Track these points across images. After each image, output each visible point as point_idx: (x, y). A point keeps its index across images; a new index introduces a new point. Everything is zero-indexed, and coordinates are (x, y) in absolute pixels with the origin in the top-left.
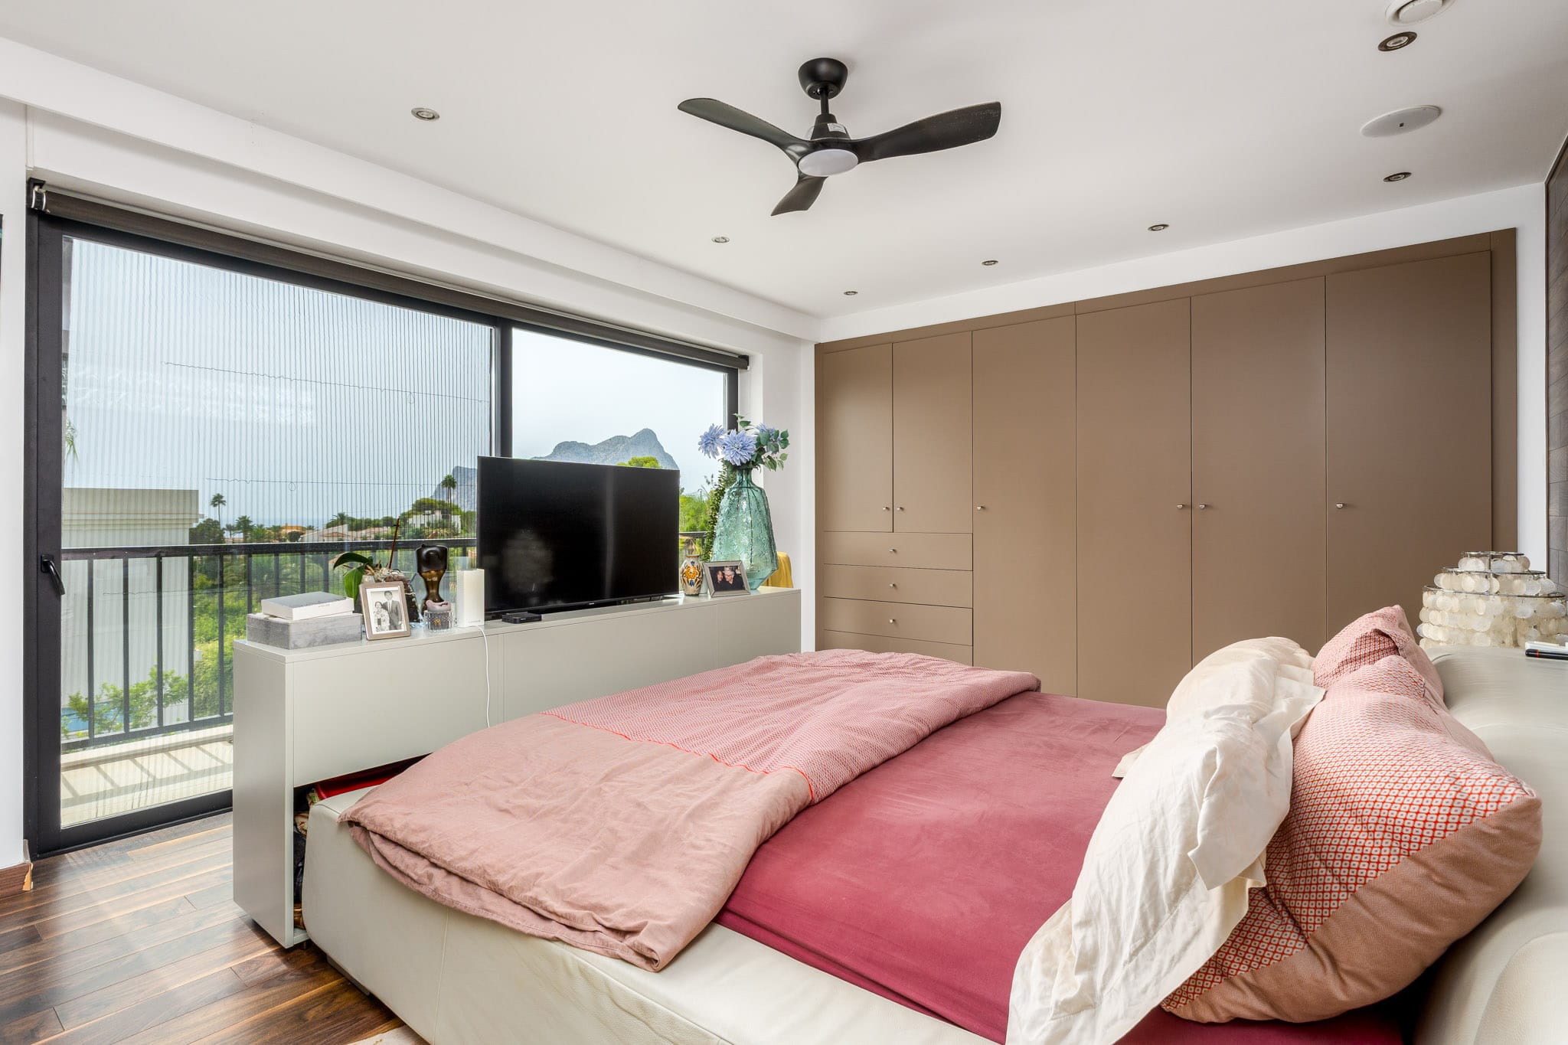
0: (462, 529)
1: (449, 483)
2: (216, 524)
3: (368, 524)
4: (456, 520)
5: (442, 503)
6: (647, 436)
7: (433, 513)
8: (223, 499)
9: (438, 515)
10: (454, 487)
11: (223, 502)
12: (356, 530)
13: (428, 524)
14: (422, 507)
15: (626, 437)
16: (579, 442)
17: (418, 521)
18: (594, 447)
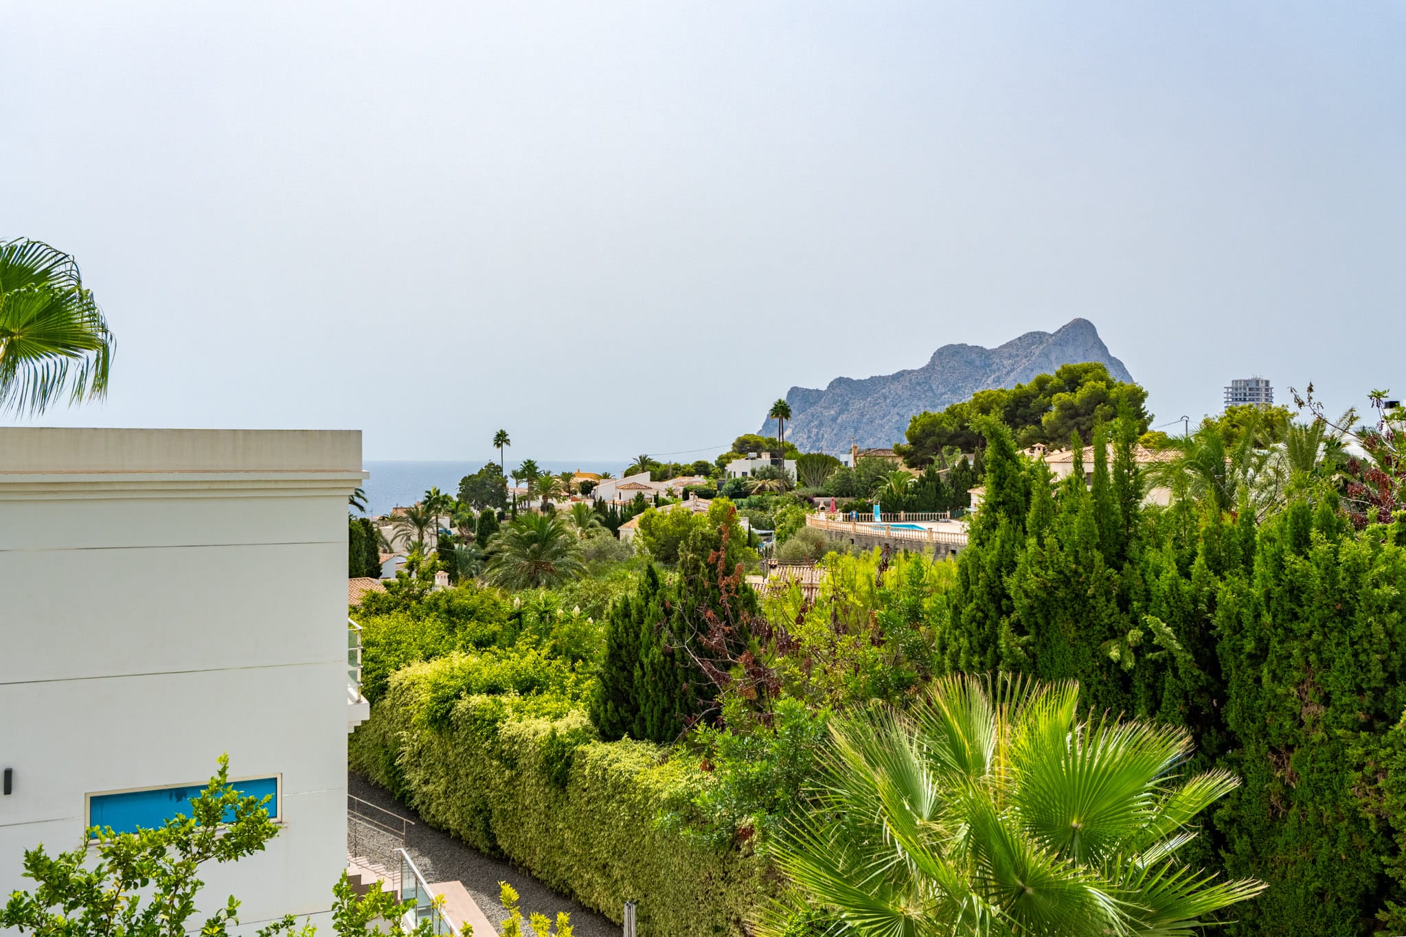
0: (798, 480)
1: (781, 411)
2: (499, 469)
3: (678, 471)
4: (790, 466)
5: (771, 441)
6: (1082, 330)
7: (759, 456)
8: (507, 438)
9: (766, 458)
10: (787, 416)
11: (507, 442)
12: (660, 480)
13: (753, 473)
14: (745, 447)
15: (1045, 334)
16: (970, 344)
17: (739, 468)
18: (994, 351)
